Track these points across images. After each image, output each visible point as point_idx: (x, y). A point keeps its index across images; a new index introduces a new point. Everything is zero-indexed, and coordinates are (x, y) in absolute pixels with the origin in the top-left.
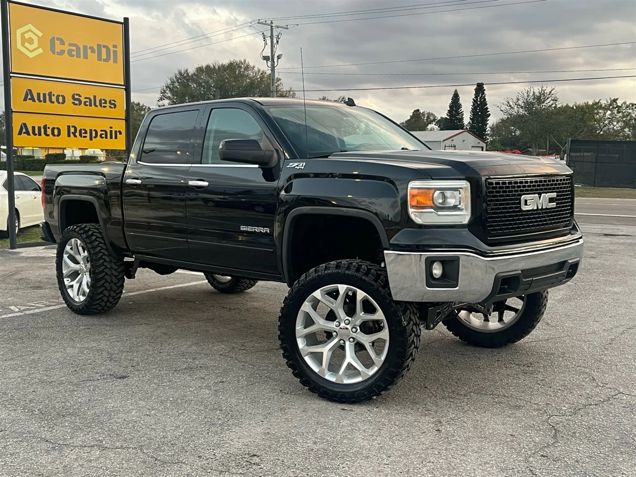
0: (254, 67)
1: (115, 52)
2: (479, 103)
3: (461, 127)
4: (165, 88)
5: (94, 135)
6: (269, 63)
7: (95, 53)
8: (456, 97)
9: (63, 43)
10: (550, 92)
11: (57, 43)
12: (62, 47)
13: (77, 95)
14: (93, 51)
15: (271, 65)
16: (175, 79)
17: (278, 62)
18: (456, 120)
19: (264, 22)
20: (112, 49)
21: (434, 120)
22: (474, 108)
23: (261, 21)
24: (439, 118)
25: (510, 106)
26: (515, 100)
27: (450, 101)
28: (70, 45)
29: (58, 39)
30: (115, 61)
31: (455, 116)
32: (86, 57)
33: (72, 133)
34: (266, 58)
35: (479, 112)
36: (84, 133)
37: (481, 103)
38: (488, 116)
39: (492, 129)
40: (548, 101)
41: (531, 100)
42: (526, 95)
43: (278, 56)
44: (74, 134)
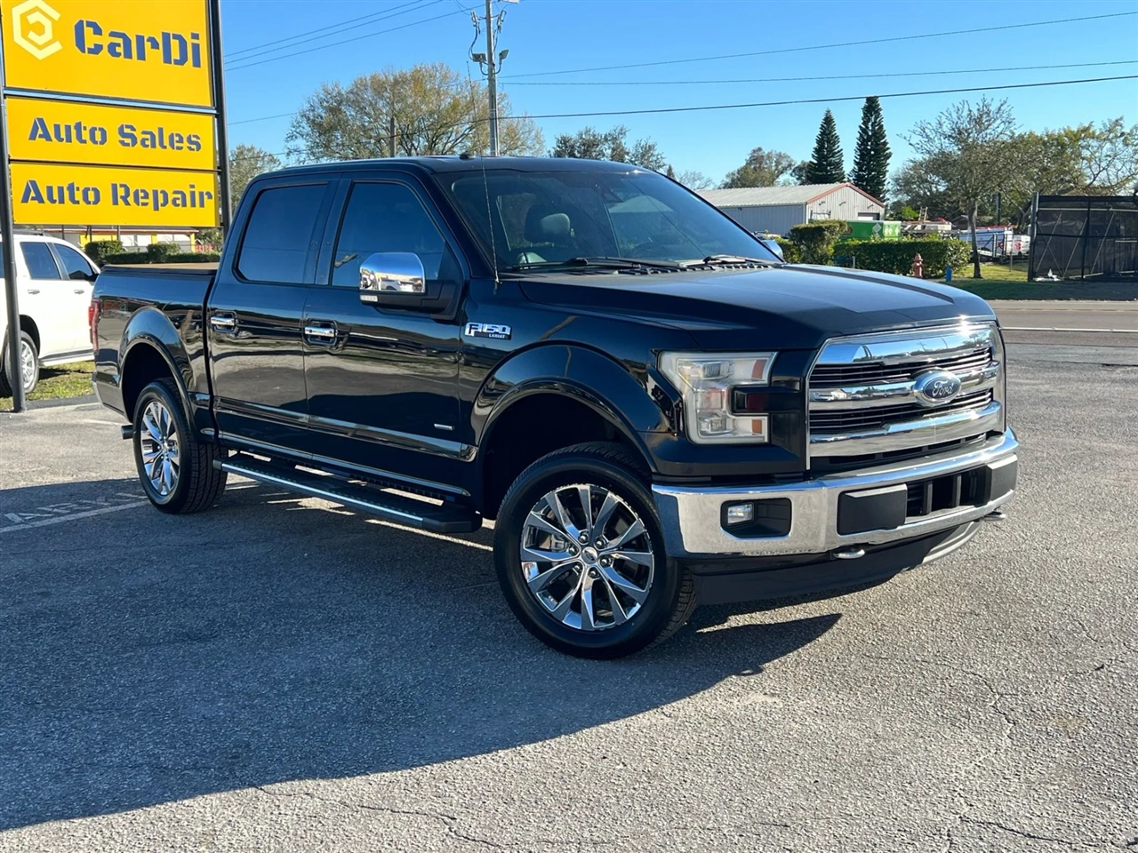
1: (196, 48)
2: (870, 134)
3: (839, 177)
4: (299, 118)
5: (161, 200)
6: (486, 68)
7: (158, 48)
8: (828, 121)
9: (98, 31)
10: (1000, 109)
11: (88, 31)
12: (98, 40)
13: (127, 127)
14: (155, 45)
15: (488, 70)
16: (316, 101)
17: (500, 64)
18: (830, 166)
20: (190, 41)
21: (790, 165)
22: (862, 144)
24: (799, 163)
25: (927, 136)
26: (935, 125)
27: (818, 131)
28: (113, 34)
29: (90, 24)
30: (197, 63)
31: (826, 158)
32: (141, 56)
33: (122, 197)
34: (477, 58)
35: (870, 150)
36: (142, 198)
37: (875, 133)
38: (888, 156)
39: (897, 180)
40: (995, 125)
41: (965, 124)
42: (955, 115)
43: (500, 54)
44: (125, 199)
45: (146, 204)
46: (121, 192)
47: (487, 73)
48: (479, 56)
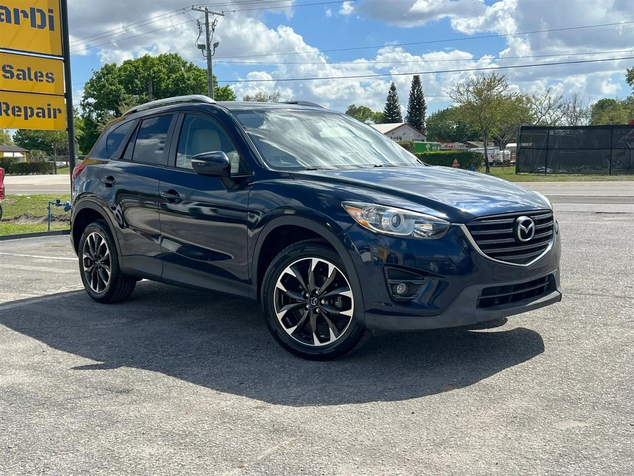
1: (51, 18)
2: (416, 96)
3: (399, 120)
5: (29, 114)
6: (205, 52)
7: (28, 17)
8: (393, 89)
10: (501, 79)
13: (8, 66)
14: (26, 15)
15: (207, 54)
16: (101, 74)
17: (214, 50)
18: (394, 114)
19: (199, 8)
20: (47, 14)
21: (371, 115)
22: (412, 102)
23: (195, 7)
24: (376, 114)
25: (460, 92)
26: (465, 86)
27: (387, 94)
30: (52, 28)
31: (392, 109)
32: (17, 22)
33: (4, 110)
34: (201, 47)
35: (416, 105)
36: (17, 111)
37: (418, 95)
38: (425, 108)
40: (498, 87)
41: (480, 86)
43: (214, 45)
44: (6, 112)
45: (20, 115)
46: (4, 107)
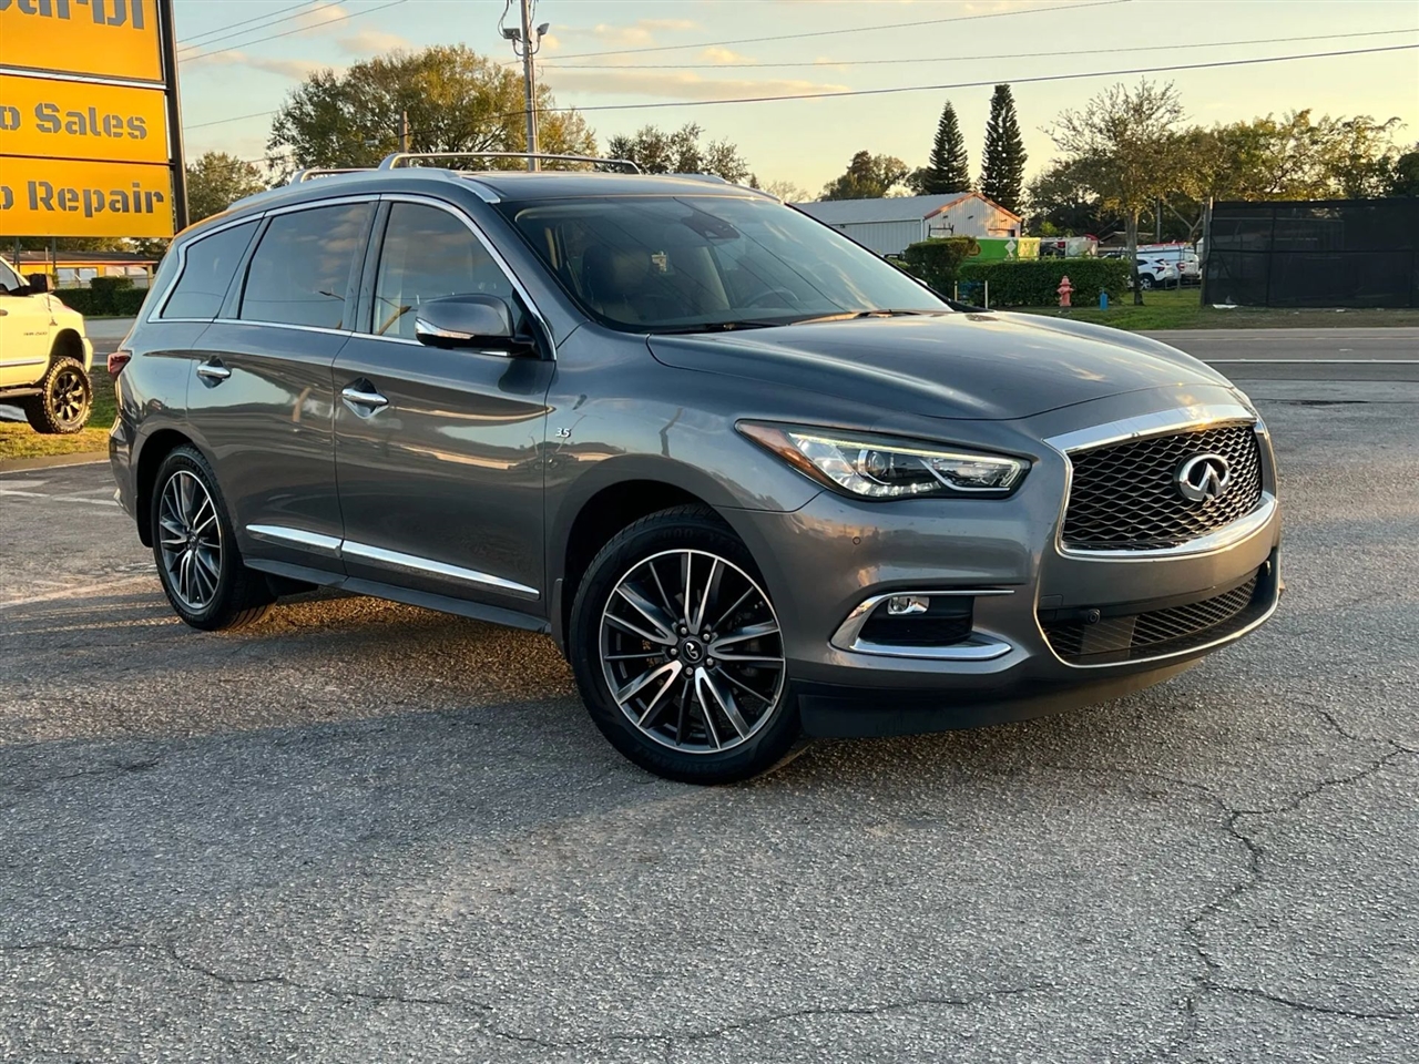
0: (485, 60)
2: (1001, 131)
3: (964, 187)
4: (282, 117)
5: (95, 204)
6: (520, 46)
8: (949, 116)
10: (1164, 94)
13: (47, 106)
15: (524, 49)
16: (304, 96)
17: (538, 42)
18: (952, 172)
21: (903, 174)
22: (991, 145)
24: (913, 170)
25: (1074, 129)
26: (1084, 115)
27: (936, 129)
30: (139, 24)
31: (946, 162)
32: (64, 14)
33: (42, 199)
34: (510, 34)
35: (1001, 152)
36: (70, 200)
37: (1007, 130)
38: (1023, 159)
39: (1033, 191)
40: (1158, 114)
41: (1119, 113)
42: (1108, 103)
43: (539, 29)
44: (46, 201)
45: (76, 208)
46: (41, 192)
47: (522, 53)
48: (512, 30)
